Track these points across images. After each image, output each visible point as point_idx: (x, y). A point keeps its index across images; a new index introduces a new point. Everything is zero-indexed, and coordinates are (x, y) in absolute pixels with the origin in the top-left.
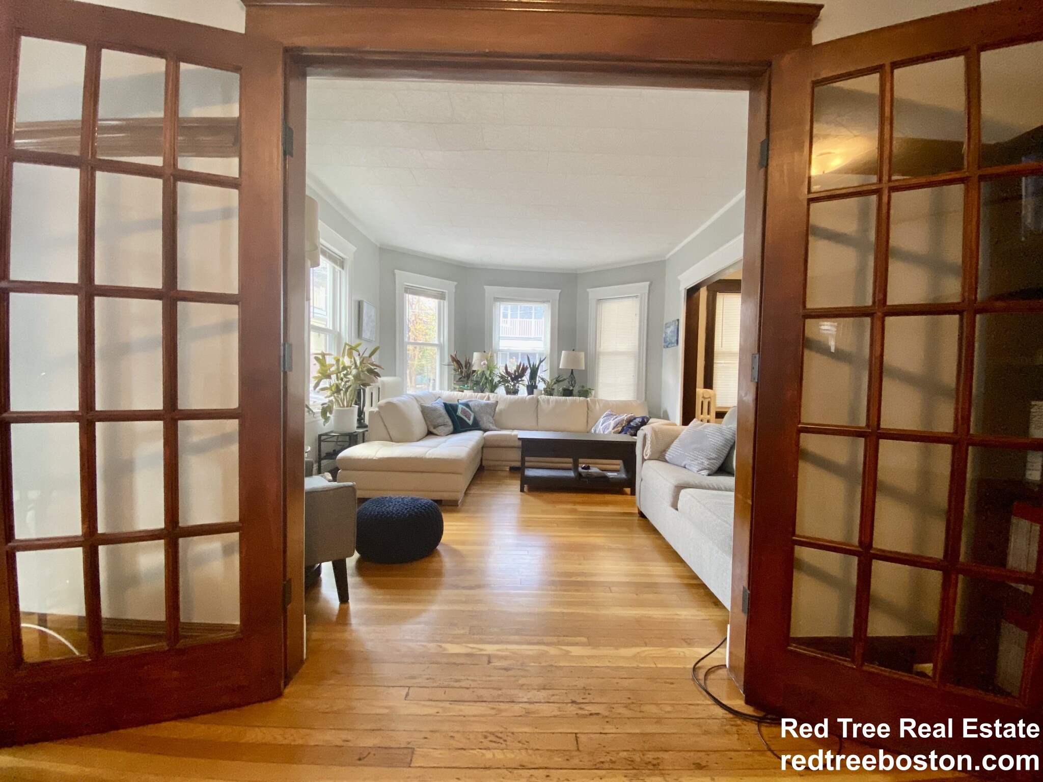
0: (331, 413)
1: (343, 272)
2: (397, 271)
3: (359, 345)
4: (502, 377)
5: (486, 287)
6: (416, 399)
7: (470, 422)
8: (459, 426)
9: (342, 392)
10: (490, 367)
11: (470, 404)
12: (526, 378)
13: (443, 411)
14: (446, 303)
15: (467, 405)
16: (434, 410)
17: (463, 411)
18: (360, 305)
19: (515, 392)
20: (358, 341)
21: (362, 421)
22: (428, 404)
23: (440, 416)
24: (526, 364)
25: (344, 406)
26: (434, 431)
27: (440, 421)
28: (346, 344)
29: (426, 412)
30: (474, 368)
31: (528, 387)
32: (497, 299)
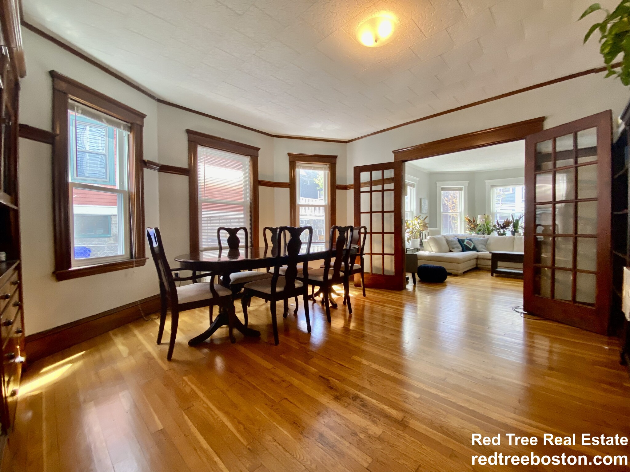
0: (410, 240)
1: (414, 189)
2: (437, 182)
3: (420, 216)
4: (495, 226)
5: (486, 181)
6: (444, 237)
7: (471, 247)
8: (465, 248)
9: (414, 234)
10: (487, 222)
11: (472, 240)
12: (511, 228)
13: (457, 242)
14: (463, 192)
15: (470, 240)
16: (452, 241)
17: (467, 243)
18: (421, 200)
19: (504, 234)
20: (420, 214)
21: (422, 245)
22: (450, 239)
23: (456, 244)
24: (511, 219)
25: (414, 238)
26: (452, 250)
27: (455, 246)
28: (415, 216)
29: (448, 242)
30: (478, 222)
31: (512, 231)
32: (492, 186)
